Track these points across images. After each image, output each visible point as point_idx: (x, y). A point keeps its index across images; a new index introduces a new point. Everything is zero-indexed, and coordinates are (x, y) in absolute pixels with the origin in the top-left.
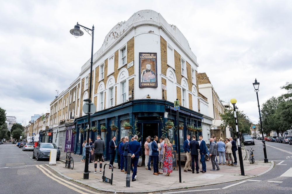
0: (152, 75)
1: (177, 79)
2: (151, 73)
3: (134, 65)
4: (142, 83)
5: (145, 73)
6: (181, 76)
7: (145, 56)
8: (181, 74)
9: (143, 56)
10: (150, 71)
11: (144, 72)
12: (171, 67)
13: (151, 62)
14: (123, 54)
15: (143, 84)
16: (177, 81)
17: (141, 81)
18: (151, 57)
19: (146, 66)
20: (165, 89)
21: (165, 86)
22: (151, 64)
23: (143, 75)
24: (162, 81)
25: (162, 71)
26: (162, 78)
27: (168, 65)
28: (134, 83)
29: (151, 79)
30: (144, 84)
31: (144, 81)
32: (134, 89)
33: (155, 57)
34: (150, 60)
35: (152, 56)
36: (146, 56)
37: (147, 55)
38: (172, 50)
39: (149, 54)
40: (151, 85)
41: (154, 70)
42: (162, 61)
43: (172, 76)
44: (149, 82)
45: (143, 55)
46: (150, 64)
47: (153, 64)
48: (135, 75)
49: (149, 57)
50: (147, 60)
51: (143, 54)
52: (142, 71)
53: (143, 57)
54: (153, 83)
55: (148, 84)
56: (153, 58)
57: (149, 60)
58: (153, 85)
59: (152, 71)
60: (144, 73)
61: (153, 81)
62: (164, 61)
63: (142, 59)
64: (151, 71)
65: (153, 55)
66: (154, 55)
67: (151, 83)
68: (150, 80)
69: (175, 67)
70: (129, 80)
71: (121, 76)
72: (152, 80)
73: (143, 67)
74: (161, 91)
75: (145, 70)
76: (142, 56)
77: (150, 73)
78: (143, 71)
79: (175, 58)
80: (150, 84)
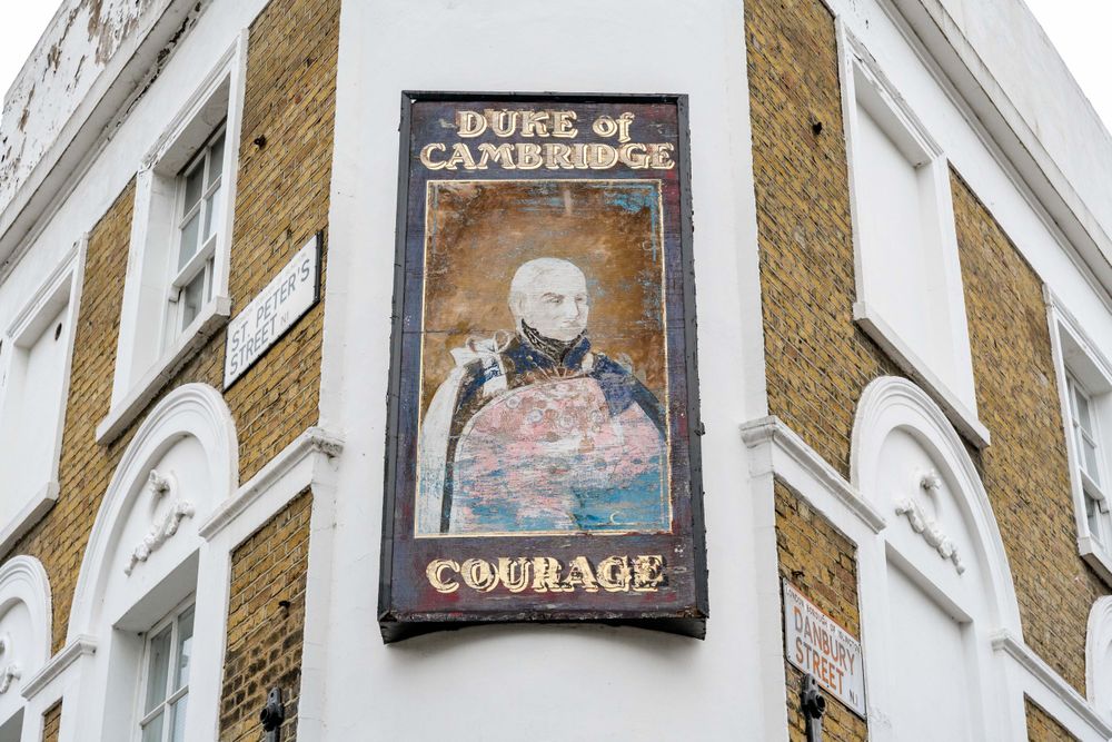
0: (616, 428)
1: (1020, 584)
2: (591, 386)
3: (318, 301)
4: (435, 549)
5: (489, 388)
6: (1083, 577)
7: (490, 137)
8: (1074, 536)
9: (473, 144)
10: (568, 356)
11: (477, 375)
12: (914, 378)
13: (588, 228)
14: (187, 228)
15: (448, 576)
16: (1029, 619)
17: (426, 525)
18: (603, 157)
19: (505, 284)
20: (845, 689)
21: (835, 632)
22: (601, 250)
23: (456, 430)
24: (782, 544)
25: (776, 387)
26: (787, 502)
27: (865, 334)
28: (298, 577)
29: (601, 478)
30: (476, 574)
31: (463, 524)
32: (293, 677)
33: (657, 156)
34: (581, 191)
35: (614, 142)
36: (515, 139)
37: (532, 121)
38: (918, 167)
39: (563, 119)
40: (602, 578)
41: (645, 340)
42: (766, 234)
43: (946, 527)
44: (563, 528)
45: (468, 122)
46: (581, 260)
47: (635, 260)
48: (331, 451)
49: (558, 157)
50: (529, 192)
51: (465, 117)
52: (442, 357)
53: (462, 150)
54: (631, 546)
55: (544, 574)
56: (621, 168)
57: (557, 191)
58: (632, 579)
59: (604, 366)
60: (469, 398)
61: (620, 520)
62: (810, 259)
63: (453, 183)
64: (588, 363)
65: (623, 124)
66: (637, 133)
67: (596, 549)
68: (568, 502)
69: (981, 406)
70: (236, 553)
71: (143, 530)
72: (609, 494)
73: (459, 307)
74: (779, 696)
75: (487, 351)
76: (452, 137)
77: (583, 389)
78: (463, 356)
79: (969, 287)
80: (581, 563)
